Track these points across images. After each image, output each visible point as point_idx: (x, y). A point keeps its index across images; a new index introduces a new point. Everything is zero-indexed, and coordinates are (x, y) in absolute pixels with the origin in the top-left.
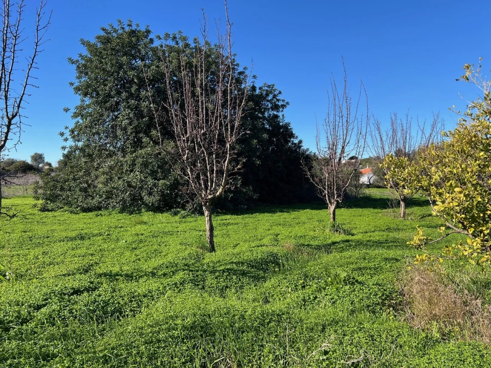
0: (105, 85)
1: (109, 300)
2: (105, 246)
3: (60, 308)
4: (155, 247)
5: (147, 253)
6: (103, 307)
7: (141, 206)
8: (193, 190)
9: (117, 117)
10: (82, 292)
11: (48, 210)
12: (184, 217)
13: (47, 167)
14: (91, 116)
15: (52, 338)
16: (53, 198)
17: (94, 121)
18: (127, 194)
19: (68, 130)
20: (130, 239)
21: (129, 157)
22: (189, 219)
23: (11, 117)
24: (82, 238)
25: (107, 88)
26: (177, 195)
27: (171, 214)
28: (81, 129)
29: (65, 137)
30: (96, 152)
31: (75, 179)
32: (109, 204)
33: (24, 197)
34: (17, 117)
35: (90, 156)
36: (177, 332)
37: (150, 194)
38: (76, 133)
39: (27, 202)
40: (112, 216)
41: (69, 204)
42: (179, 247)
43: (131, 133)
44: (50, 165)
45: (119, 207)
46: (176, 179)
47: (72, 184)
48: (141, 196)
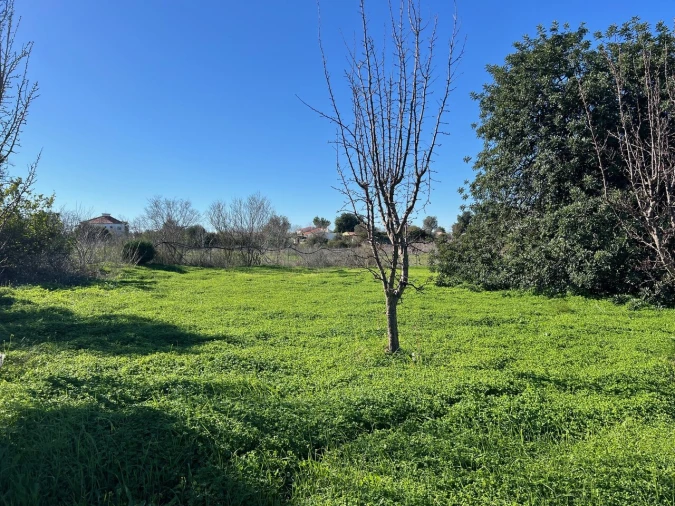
0: (517, 121)
1: (537, 411)
2: (520, 337)
3: (477, 409)
4: (594, 348)
5: (583, 356)
6: (529, 419)
7: (565, 286)
8: (662, 265)
9: (531, 162)
10: (501, 393)
11: (445, 285)
12: (636, 308)
13: (440, 233)
14: (497, 164)
15: (470, 442)
16: (449, 271)
17: (501, 170)
18: (545, 269)
19: (468, 185)
20: (554, 332)
21: (548, 217)
22: (645, 312)
23: (420, 173)
24: (489, 324)
25: (519, 124)
26: (623, 274)
27: (614, 302)
28: (484, 183)
29: (464, 193)
30: (503, 212)
31: (476, 248)
32: (519, 281)
33: (417, 268)
34: (426, 174)
35: (494, 216)
36: (649, 484)
37: (580, 269)
38: (477, 188)
39: (421, 274)
40: (524, 298)
41: (469, 279)
42: (635, 353)
43: (553, 183)
44: (443, 230)
45: (533, 286)
46: (623, 249)
47: (473, 254)
48: (566, 273)
